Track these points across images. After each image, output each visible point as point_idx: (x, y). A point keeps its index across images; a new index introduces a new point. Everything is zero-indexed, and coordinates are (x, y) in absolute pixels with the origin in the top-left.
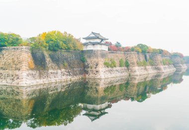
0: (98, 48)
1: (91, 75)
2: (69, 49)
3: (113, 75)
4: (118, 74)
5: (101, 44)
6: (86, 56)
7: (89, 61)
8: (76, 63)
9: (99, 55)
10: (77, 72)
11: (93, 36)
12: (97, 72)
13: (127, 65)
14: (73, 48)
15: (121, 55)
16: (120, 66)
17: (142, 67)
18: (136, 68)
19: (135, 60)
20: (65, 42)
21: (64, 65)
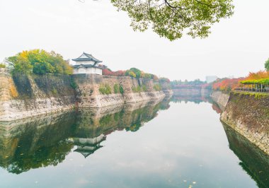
0: (91, 71)
1: (85, 104)
2: (57, 72)
3: (109, 103)
5: (95, 67)
6: (77, 81)
7: (81, 87)
8: (66, 89)
9: (93, 80)
10: (69, 100)
11: (85, 57)
12: (92, 99)
14: (62, 71)
15: (115, 80)
16: (115, 92)
17: (137, 93)
18: (132, 94)
19: (130, 86)
20: (52, 64)
21: (53, 92)
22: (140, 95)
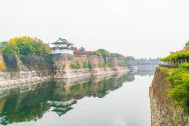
0: (65, 52)
1: (59, 76)
2: (39, 52)
3: (78, 76)
4: (83, 75)
5: (68, 49)
6: (54, 59)
7: (57, 63)
8: (45, 65)
9: (66, 58)
10: (47, 73)
11: (61, 41)
12: (64, 72)
13: (90, 67)
14: (42, 52)
15: (85, 58)
16: (84, 68)
17: (102, 68)
18: (98, 69)
19: (96, 63)
20: (35, 47)
21: (34, 67)
22: (105, 70)
